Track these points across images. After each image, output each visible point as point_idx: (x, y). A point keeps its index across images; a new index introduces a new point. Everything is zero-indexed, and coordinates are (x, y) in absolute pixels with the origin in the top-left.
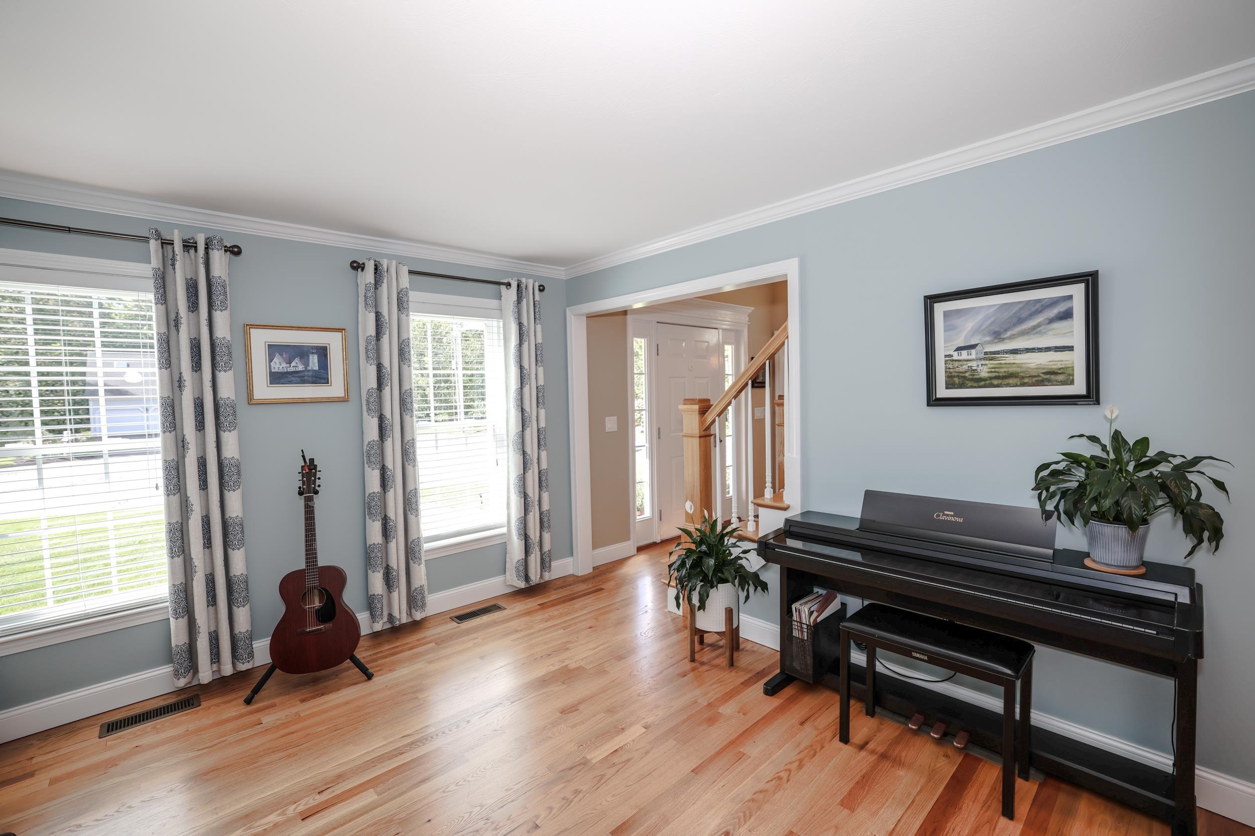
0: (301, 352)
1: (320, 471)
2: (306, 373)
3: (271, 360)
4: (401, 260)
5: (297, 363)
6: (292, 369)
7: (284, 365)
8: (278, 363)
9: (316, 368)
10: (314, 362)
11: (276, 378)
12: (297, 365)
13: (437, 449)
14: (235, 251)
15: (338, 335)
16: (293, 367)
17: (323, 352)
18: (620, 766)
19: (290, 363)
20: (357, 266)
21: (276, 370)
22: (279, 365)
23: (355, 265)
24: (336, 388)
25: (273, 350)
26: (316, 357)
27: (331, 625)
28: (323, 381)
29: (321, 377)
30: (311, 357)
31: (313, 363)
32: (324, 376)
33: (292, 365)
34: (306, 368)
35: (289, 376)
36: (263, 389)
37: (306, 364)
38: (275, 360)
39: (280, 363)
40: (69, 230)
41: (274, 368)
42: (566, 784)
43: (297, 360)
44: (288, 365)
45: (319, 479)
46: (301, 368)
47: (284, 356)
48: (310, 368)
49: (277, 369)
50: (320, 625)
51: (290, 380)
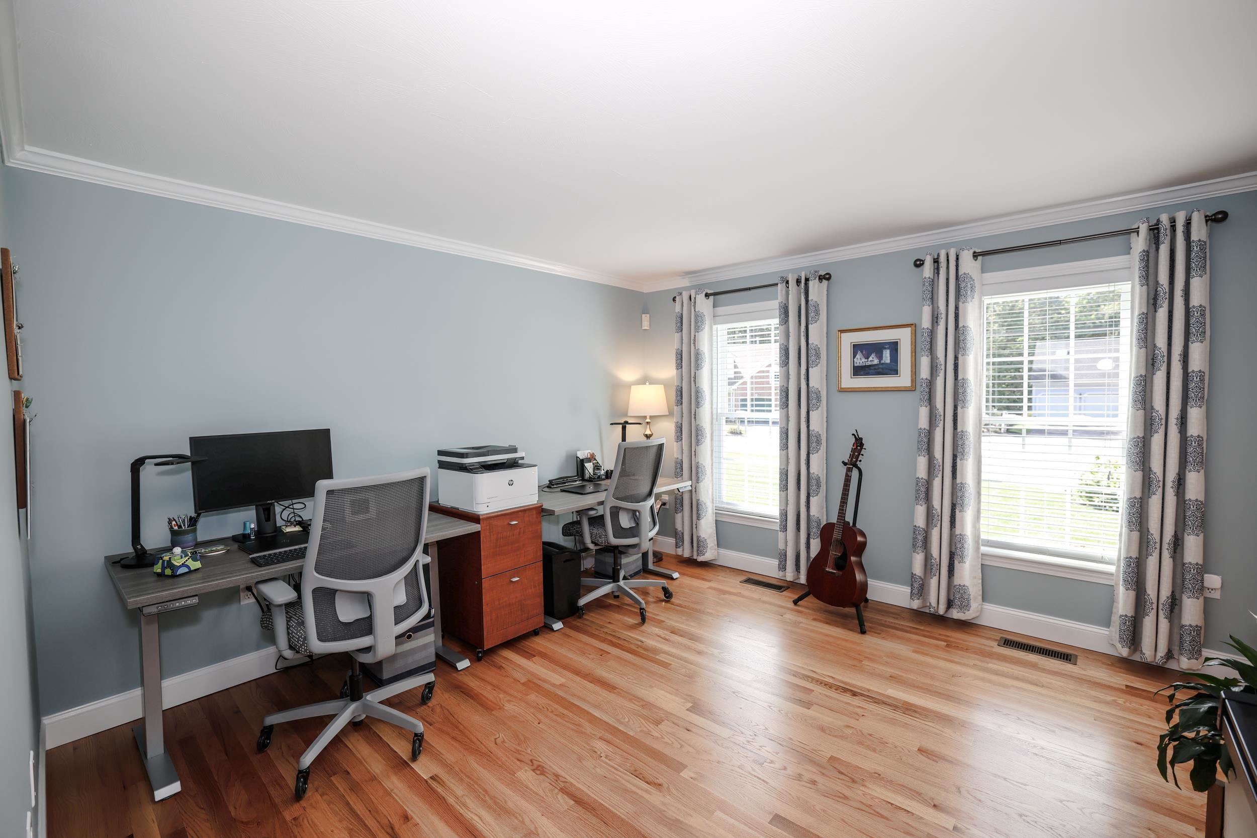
0: (876, 348)
1: (865, 449)
2: (881, 366)
3: (854, 357)
4: (960, 246)
5: (873, 358)
6: (869, 363)
7: (864, 360)
8: (859, 359)
9: (888, 361)
10: (887, 355)
11: (858, 371)
12: (874, 360)
13: (1023, 448)
14: (825, 277)
15: (908, 330)
16: (870, 361)
17: (894, 347)
18: (872, 812)
19: (868, 358)
20: (919, 264)
21: (858, 365)
22: (860, 360)
23: (918, 263)
24: (903, 379)
25: (857, 348)
26: (888, 351)
27: (841, 573)
28: (893, 372)
29: (892, 369)
30: (884, 352)
31: (886, 357)
32: (895, 368)
33: (869, 360)
34: (880, 361)
35: (867, 369)
36: (848, 381)
37: (880, 357)
38: (858, 356)
39: (861, 358)
40: (749, 289)
41: (856, 363)
42: (819, 773)
43: (873, 355)
44: (866, 360)
45: (862, 455)
46: (876, 361)
47: (864, 353)
48: (883, 362)
49: (858, 363)
50: (834, 570)
51: (867, 372)
